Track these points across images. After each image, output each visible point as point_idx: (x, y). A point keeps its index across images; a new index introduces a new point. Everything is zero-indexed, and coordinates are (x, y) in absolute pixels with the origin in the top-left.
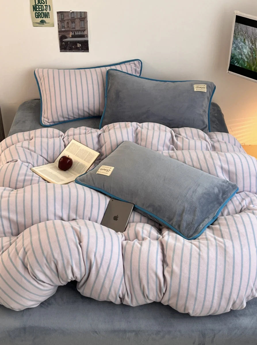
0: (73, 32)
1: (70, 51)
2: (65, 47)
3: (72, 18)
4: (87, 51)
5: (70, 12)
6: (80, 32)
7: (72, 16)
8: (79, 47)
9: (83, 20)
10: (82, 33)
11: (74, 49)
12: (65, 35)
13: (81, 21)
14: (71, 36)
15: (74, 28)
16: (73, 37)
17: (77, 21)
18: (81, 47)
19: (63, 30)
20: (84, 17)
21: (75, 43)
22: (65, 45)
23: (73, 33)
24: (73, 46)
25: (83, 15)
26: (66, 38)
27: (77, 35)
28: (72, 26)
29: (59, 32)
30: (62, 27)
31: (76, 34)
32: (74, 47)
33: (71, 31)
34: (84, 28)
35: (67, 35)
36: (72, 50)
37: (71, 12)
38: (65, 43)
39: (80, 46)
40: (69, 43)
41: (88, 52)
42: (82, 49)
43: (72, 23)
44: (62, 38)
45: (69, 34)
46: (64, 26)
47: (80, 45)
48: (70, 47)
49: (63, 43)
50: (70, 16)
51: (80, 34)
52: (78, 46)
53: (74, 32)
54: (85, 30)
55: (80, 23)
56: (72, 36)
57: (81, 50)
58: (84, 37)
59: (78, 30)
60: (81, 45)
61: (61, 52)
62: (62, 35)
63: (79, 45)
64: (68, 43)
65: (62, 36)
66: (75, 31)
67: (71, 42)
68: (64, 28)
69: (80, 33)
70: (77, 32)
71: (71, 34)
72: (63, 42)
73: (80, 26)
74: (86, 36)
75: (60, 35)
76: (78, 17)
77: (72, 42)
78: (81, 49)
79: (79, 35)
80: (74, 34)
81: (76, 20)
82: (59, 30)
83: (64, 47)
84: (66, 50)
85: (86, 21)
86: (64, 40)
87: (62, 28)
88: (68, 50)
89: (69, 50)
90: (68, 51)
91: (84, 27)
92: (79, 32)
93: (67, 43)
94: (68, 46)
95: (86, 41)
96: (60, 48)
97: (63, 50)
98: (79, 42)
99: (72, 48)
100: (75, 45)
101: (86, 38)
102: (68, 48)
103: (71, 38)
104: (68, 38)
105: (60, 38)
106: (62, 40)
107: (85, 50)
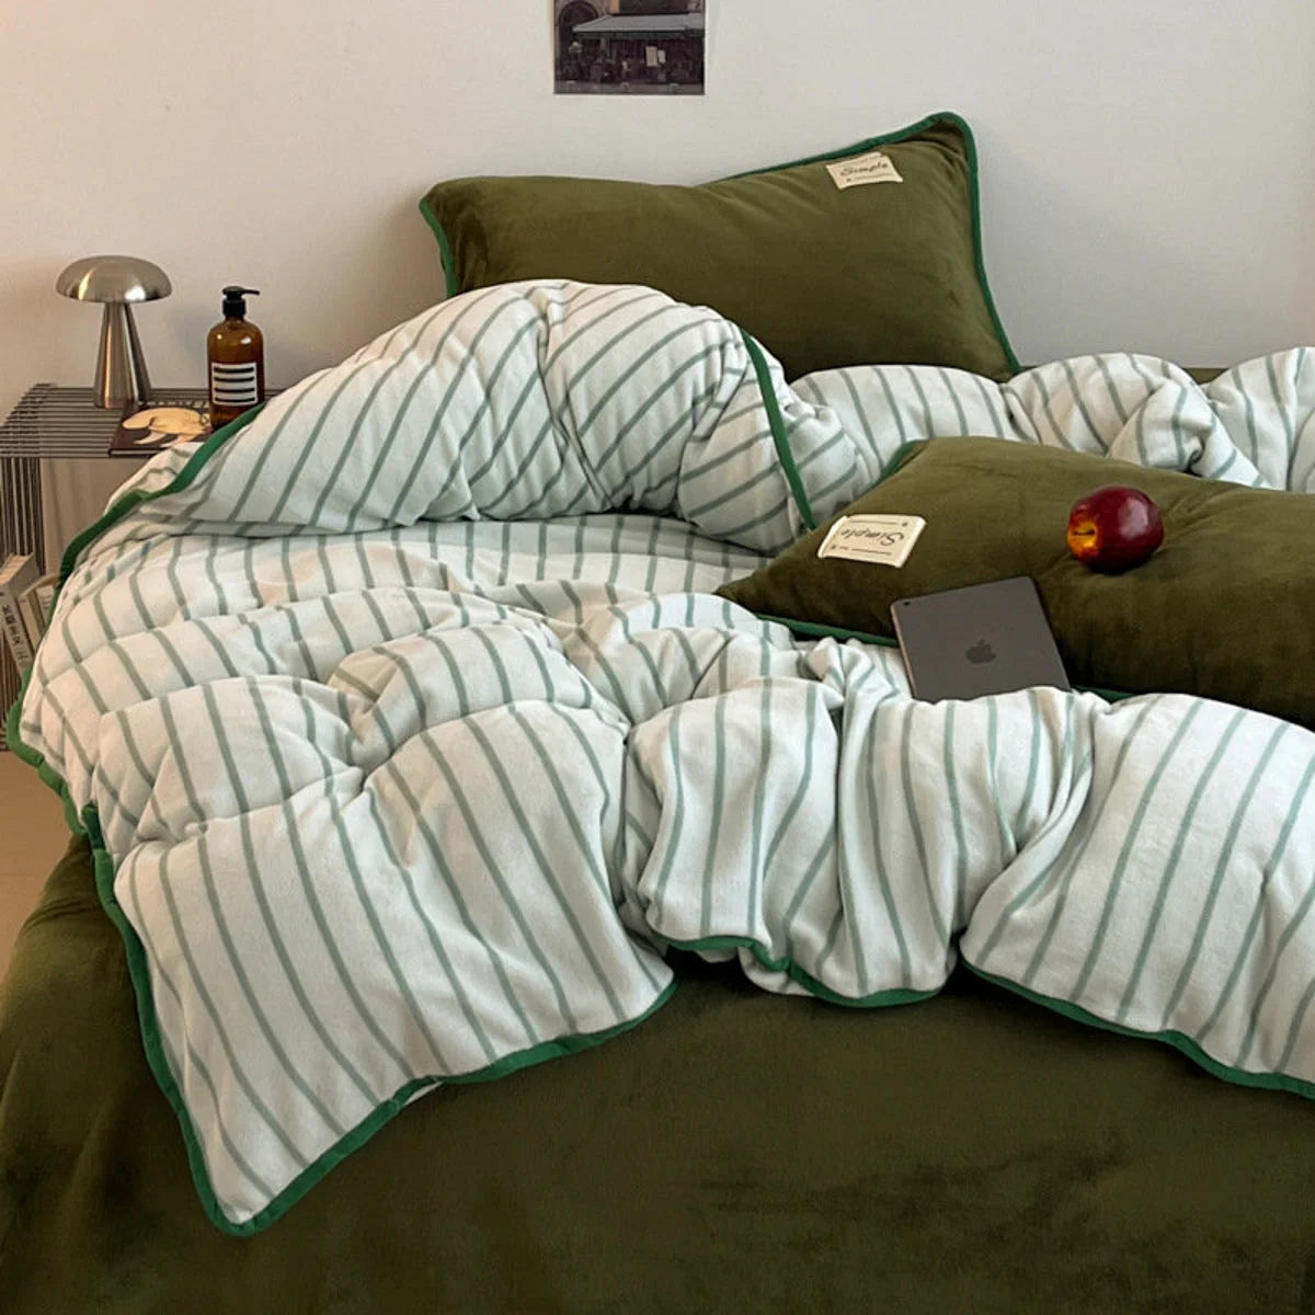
1: (607, 87)
2: (584, 65)
4: (696, 88)
8: (652, 68)
11: (628, 77)
14: (614, 9)
16: (625, 9)
18: (663, 66)
21: (634, 45)
22: (583, 53)
24: (625, 64)
26: (591, 15)
32: (629, 66)
36: (618, 83)
38: (584, 43)
39: (662, 60)
40: (603, 42)
41: (702, 92)
42: (670, 80)
44: (569, 17)
47: (662, 54)
48: (608, 67)
49: (575, 44)
52: (651, 63)
57: (662, 83)
58: (687, 13)
60: (666, 58)
61: (558, 91)
63: (655, 57)
64: (597, 43)
65: (572, 4)
67: (615, 39)
72: (575, 36)
74: (693, 6)
75: (563, 3)
77: (619, 37)
78: (662, 77)
83: (579, 65)
84: (587, 85)
86: (578, 28)
88: (595, 81)
89: (604, 81)
90: (596, 87)
93: (592, 41)
94: (599, 61)
95: (692, 31)
96: (559, 73)
97: (572, 82)
98: (658, 39)
99: (619, 74)
100: (635, 53)
101: (691, 15)
102: (596, 71)
103: (615, 15)
104: (603, 14)
105: (560, 16)
106: (571, 28)
107: (681, 83)
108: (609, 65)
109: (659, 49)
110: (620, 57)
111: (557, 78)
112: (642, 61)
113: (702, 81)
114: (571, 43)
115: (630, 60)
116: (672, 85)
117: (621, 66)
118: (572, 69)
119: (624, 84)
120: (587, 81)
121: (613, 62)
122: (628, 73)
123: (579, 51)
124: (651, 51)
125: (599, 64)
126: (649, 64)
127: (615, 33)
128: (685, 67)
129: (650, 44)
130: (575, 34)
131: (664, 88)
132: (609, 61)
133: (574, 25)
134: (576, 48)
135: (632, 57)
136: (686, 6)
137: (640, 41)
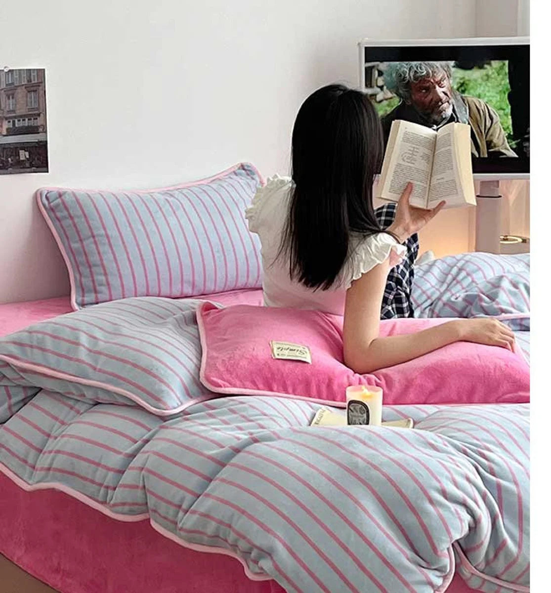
0: (9, 122)
3: (7, 85)
4: (45, 169)
5: (3, 70)
6: (27, 119)
7: (9, 81)
8: (23, 161)
9: (35, 88)
10: (32, 123)
11: (12, 166)
13: (29, 92)
14: (5, 133)
15: (14, 111)
16: (10, 132)
17: (21, 93)
18: (28, 159)
20: (36, 81)
23: (11, 123)
24: (10, 159)
25: (34, 76)
28: (9, 105)
31: (17, 126)
32: (12, 160)
33: (6, 119)
34: (38, 109)
36: (7, 169)
37: (6, 70)
39: (28, 157)
41: (47, 171)
42: (31, 166)
43: (9, 98)
47: (27, 153)
48: (2, 162)
50: (3, 79)
51: (26, 125)
52: (22, 158)
54: (39, 115)
55: (27, 97)
56: (8, 130)
57: (28, 168)
58: (38, 133)
59: (21, 116)
60: (30, 156)
63: (24, 155)
66: (15, 117)
67: (5, 147)
69: (26, 123)
70: (19, 121)
71: (6, 125)
73: (27, 105)
74: (41, 130)
76: (23, 83)
77: (7, 146)
78: (27, 165)
79: (24, 127)
80: (11, 126)
81: (19, 90)
85: (42, 92)
91: (37, 106)
92: (24, 120)
95: (41, 142)
98: (24, 146)
99: (7, 165)
100: (14, 154)
101: (41, 134)
103: (5, 136)
107: (37, 167)
109: (25, 151)
110: (7, 156)
112: (18, 157)
113: (47, 166)
115: (12, 158)
116: (33, 168)
117: (8, 161)
119: (10, 169)
121: (4, 159)
122: (11, 164)
124: (21, 152)
127: (4, 144)
128: (39, 159)
129: (21, 149)
131: (28, 170)
132: (2, 158)
135: (13, 156)
136: (38, 130)
137: (16, 148)
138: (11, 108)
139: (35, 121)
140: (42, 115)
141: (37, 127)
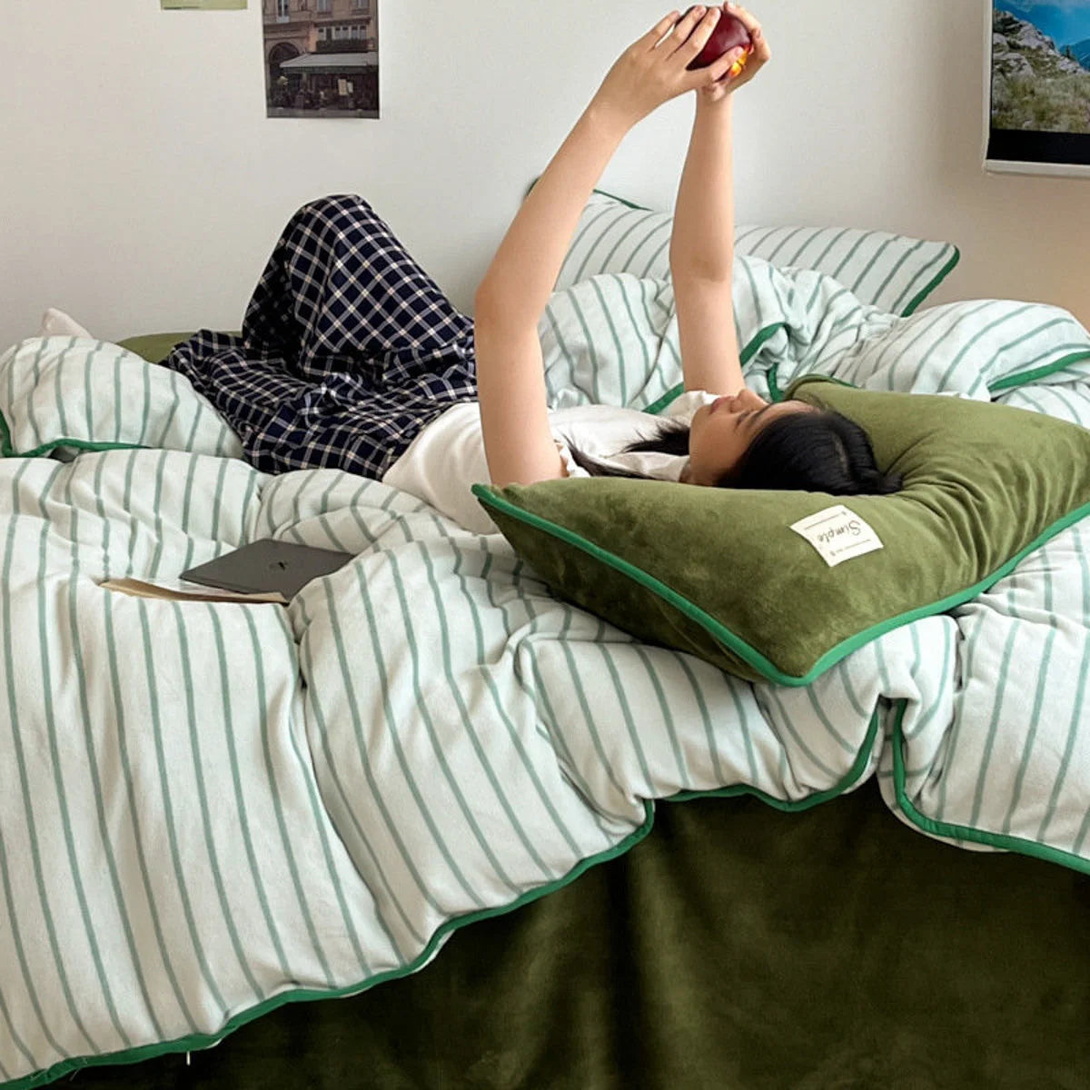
0: (321, 31)
1: (308, 112)
2: (289, 94)
4: (373, 113)
6: (350, 28)
8: (344, 97)
10: (359, 34)
11: (326, 104)
12: (290, 41)
14: (313, 48)
15: (329, 13)
16: (323, 48)
18: (351, 95)
19: (284, 20)
21: (328, 78)
22: (289, 85)
23: (325, 34)
24: (322, 93)
26: (294, 54)
27: (335, 41)
28: (321, 4)
29: (266, 28)
30: (280, 8)
31: (334, 37)
32: (326, 95)
33: (316, 25)
34: (366, 11)
35: (297, 43)
36: (317, 109)
38: (287, 76)
39: (351, 90)
40: (305, 75)
41: (377, 117)
42: (357, 107)
44: (277, 56)
45: (307, 37)
46: (286, 7)
47: (350, 85)
48: (309, 96)
49: (283, 78)
51: (350, 37)
52: (342, 92)
53: (325, 29)
54: (367, 21)
56: (319, 44)
57: (351, 109)
58: (366, 52)
59: (341, 23)
60: (354, 89)
61: (270, 116)
62: (277, 42)
63: (345, 88)
64: (300, 76)
65: (279, 44)
66: (331, 24)
67: (314, 73)
68: (286, 14)
69: (349, 34)
70: (338, 29)
71: (315, 37)
72: (282, 71)
73: (350, 4)
74: (370, 46)
75: (271, 44)
77: (317, 71)
78: (351, 104)
79: (346, 40)
80: (325, 39)
82: (267, 22)
83: (284, 95)
84: (290, 110)
86: (283, 65)
87: (280, 14)
88: (299, 107)
89: (306, 107)
90: (300, 112)
91: (366, 7)
92: (345, 29)
93: (295, 75)
94: (302, 91)
95: (371, 66)
96: (270, 100)
97: (281, 108)
98: (346, 73)
99: (318, 103)
100: (330, 84)
101: (369, 53)
102: (299, 100)
103: (313, 53)
104: (303, 53)
105: (270, 54)
106: (278, 65)
107: (366, 109)
108: (310, 95)
109: (348, 81)
110: (319, 88)
111: (268, 106)
112: (335, 91)
113: (376, 108)
114: (279, 77)
115: (326, 90)
116: (360, 110)
117: (319, 97)
118: (280, 98)
119: (322, 109)
120: (293, 107)
121: (313, 92)
122: (325, 101)
123: (286, 83)
124: (342, 83)
125: (302, 94)
126: (341, 93)
127: (313, 68)
128: (367, 96)
129: (342, 78)
130: (282, 69)
131: (353, 113)
132: (309, 91)
133: (282, 61)
134: (283, 81)
135: (328, 87)
136: (366, 46)
137: (333, 75)
138: (324, 9)
139: (363, 31)
140: (371, 21)
141: (365, 42)
